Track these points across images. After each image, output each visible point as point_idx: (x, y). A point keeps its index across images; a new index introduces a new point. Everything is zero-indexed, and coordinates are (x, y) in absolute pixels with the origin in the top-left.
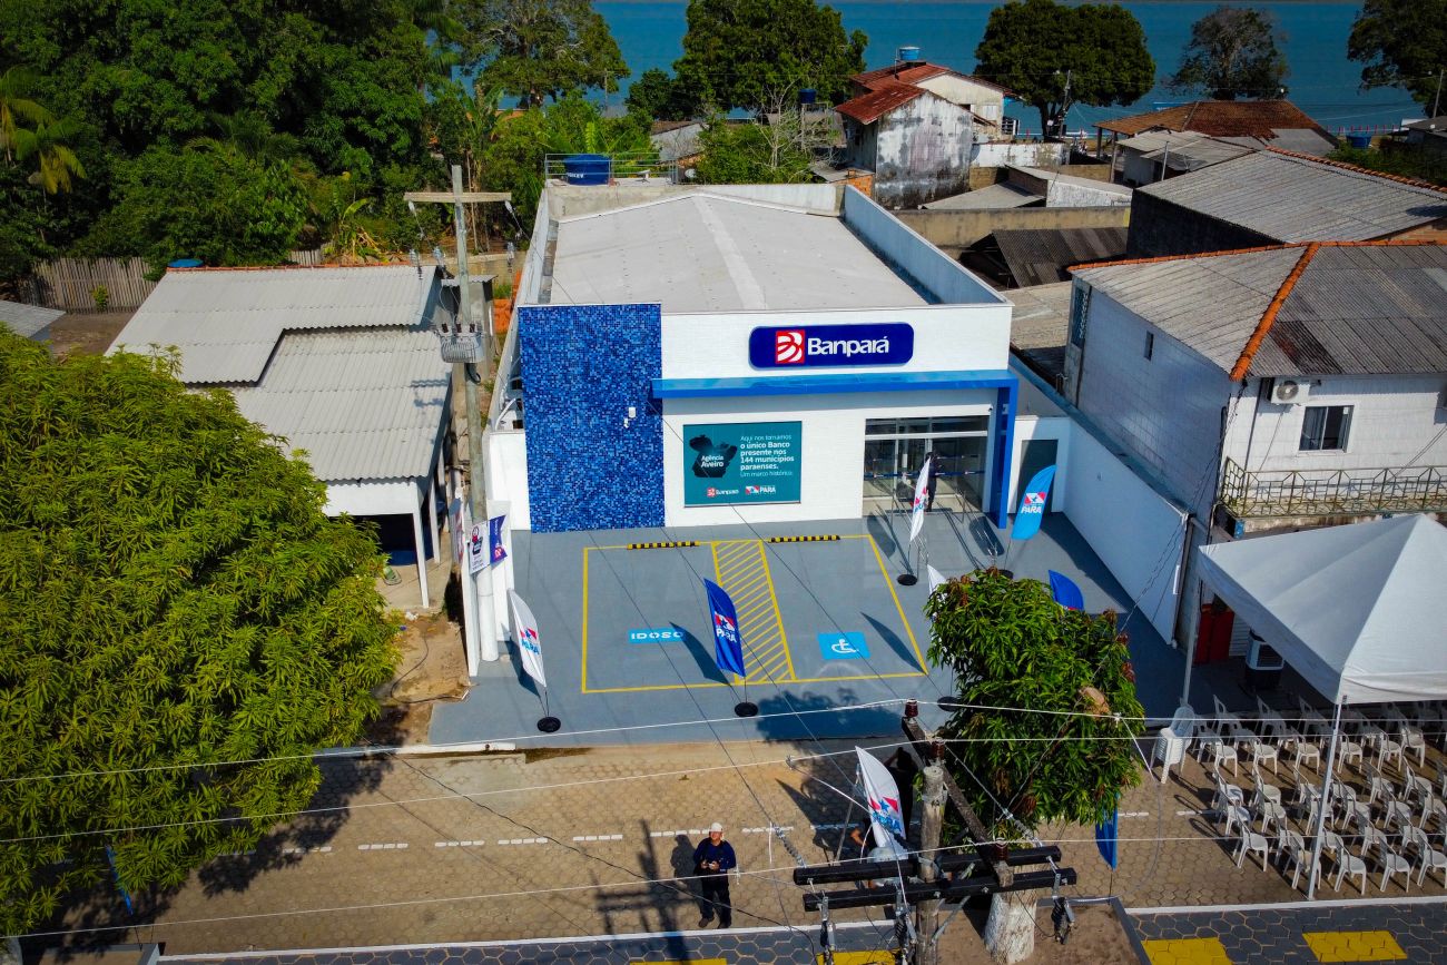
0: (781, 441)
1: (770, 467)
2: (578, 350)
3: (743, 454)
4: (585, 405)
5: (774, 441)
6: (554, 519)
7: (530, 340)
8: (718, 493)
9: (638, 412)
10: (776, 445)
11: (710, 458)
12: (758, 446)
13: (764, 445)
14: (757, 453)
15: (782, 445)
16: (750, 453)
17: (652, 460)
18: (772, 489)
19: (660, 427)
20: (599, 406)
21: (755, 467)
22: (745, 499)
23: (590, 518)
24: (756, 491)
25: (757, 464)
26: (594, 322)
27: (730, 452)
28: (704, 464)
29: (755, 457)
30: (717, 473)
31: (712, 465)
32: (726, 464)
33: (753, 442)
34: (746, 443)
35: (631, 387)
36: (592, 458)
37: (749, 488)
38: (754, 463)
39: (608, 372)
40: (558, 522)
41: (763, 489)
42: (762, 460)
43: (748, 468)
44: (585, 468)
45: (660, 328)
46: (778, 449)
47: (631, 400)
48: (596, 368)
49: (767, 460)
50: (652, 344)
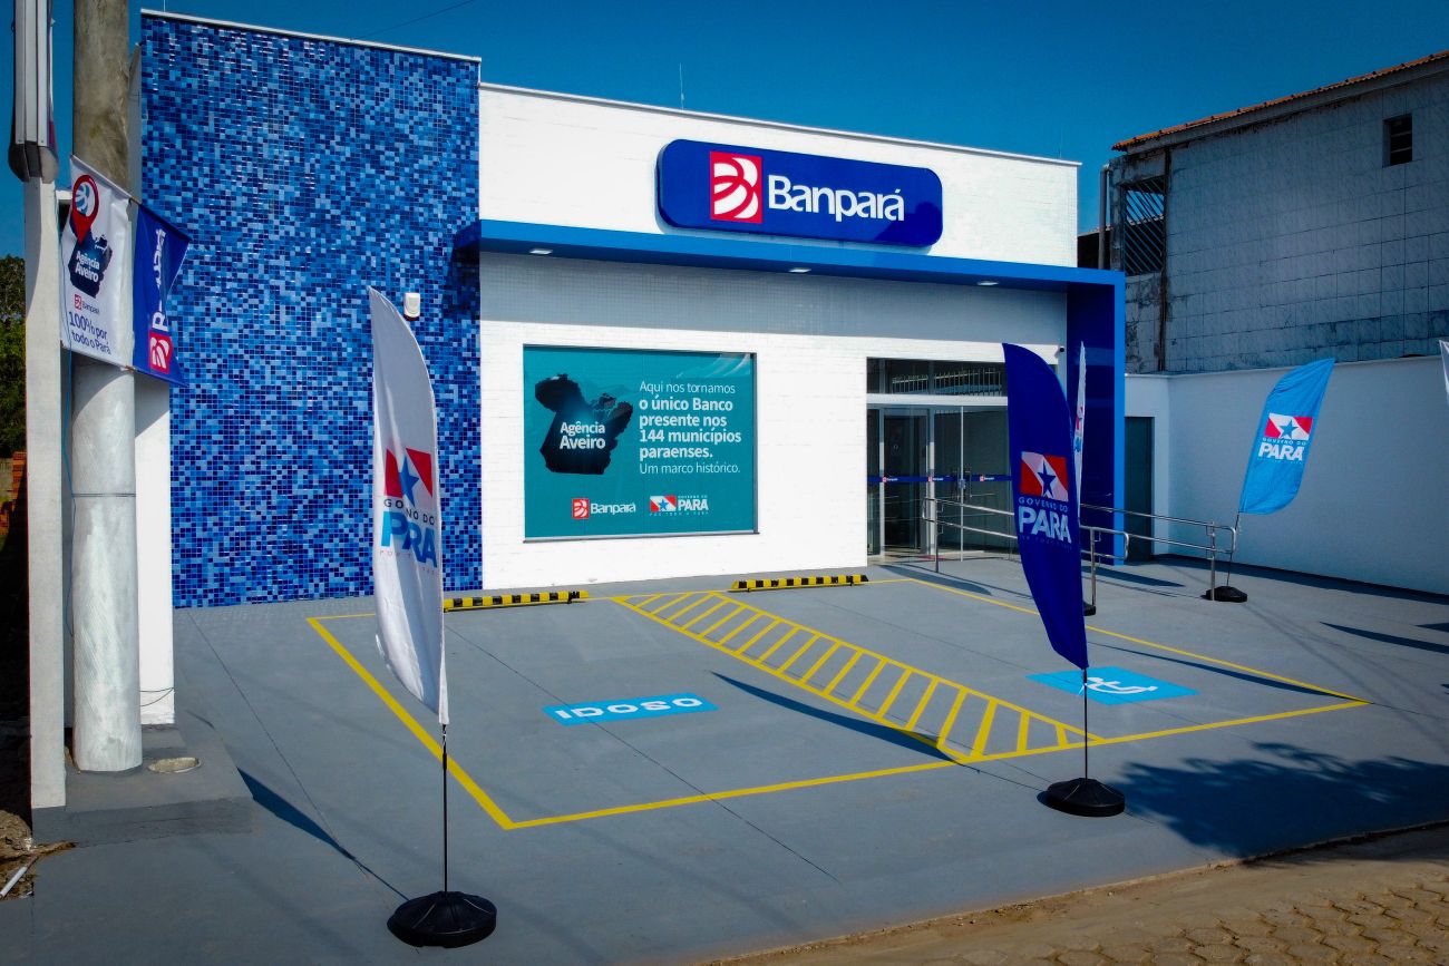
0: (718, 397)
1: (696, 453)
2: (288, 142)
3: (644, 421)
4: (300, 279)
5: (704, 397)
6: (211, 571)
7: (169, 101)
8: (596, 509)
9: (426, 305)
10: (707, 406)
11: (577, 428)
12: (672, 405)
13: (684, 406)
14: (672, 421)
15: (718, 406)
16: (658, 420)
17: (455, 425)
18: (702, 505)
19: (473, 347)
20: (334, 284)
21: (669, 453)
22: (649, 523)
23: (305, 568)
24: (670, 507)
25: (671, 445)
26: (330, 81)
27: (620, 420)
28: (565, 443)
29: (668, 429)
30: (592, 463)
31: (580, 443)
32: (611, 444)
33: (664, 396)
34: (649, 397)
35: (410, 246)
36: (314, 413)
37: (657, 500)
38: (666, 444)
39: (359, 202)
40: (221, 578)
41: (686, 504)
42: (681, 437)
43: (654, 453)
44: (297, 437)
45: (476, 115)
46: (712, 413)
47: (410, 275)
48: (330, 191)
49: (690, 437)
50: (457, 150)
